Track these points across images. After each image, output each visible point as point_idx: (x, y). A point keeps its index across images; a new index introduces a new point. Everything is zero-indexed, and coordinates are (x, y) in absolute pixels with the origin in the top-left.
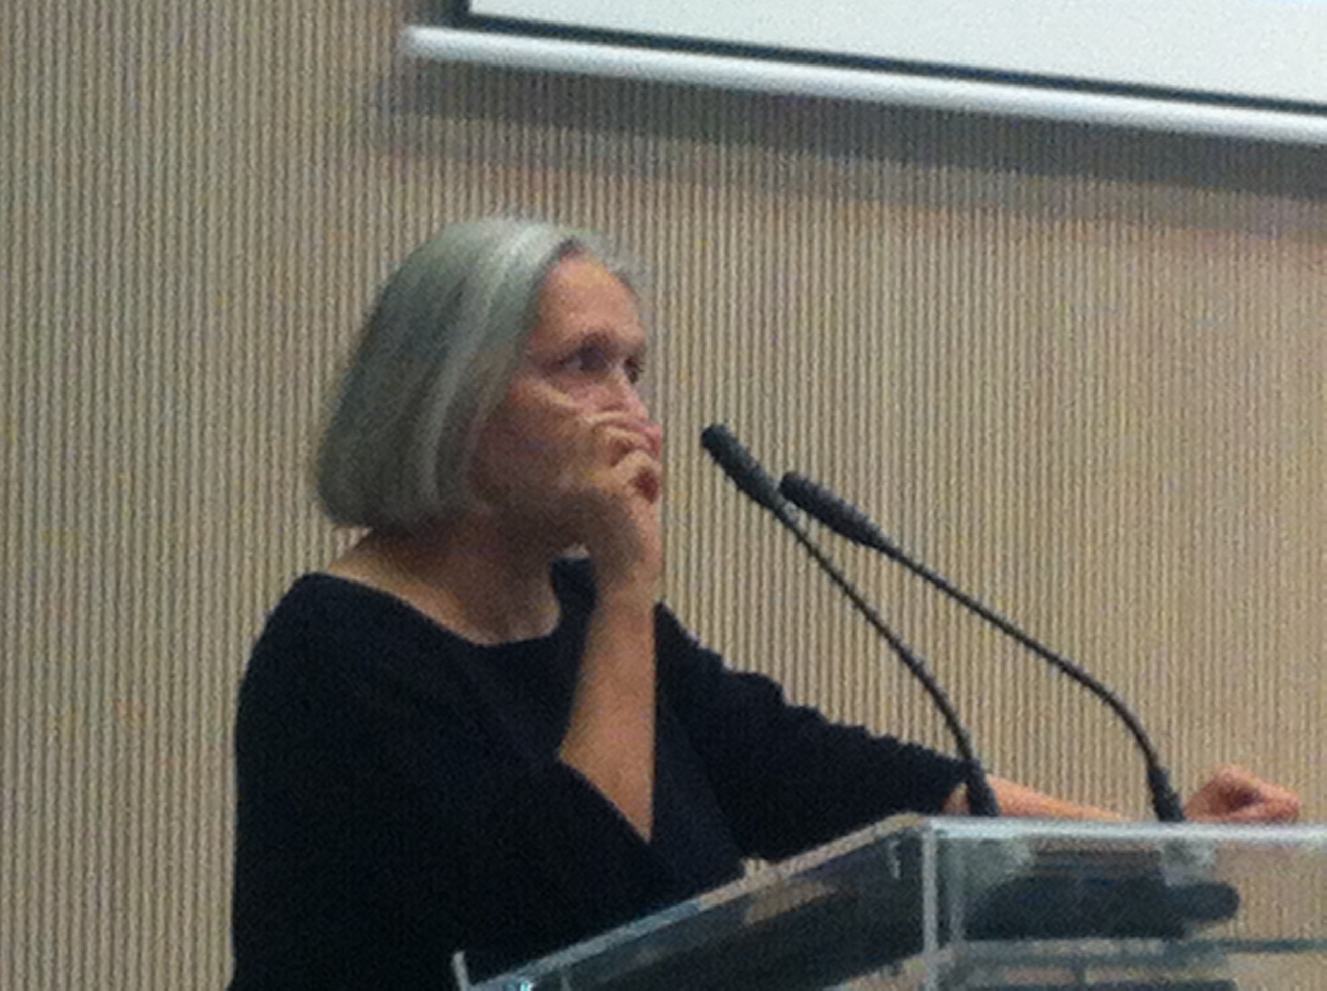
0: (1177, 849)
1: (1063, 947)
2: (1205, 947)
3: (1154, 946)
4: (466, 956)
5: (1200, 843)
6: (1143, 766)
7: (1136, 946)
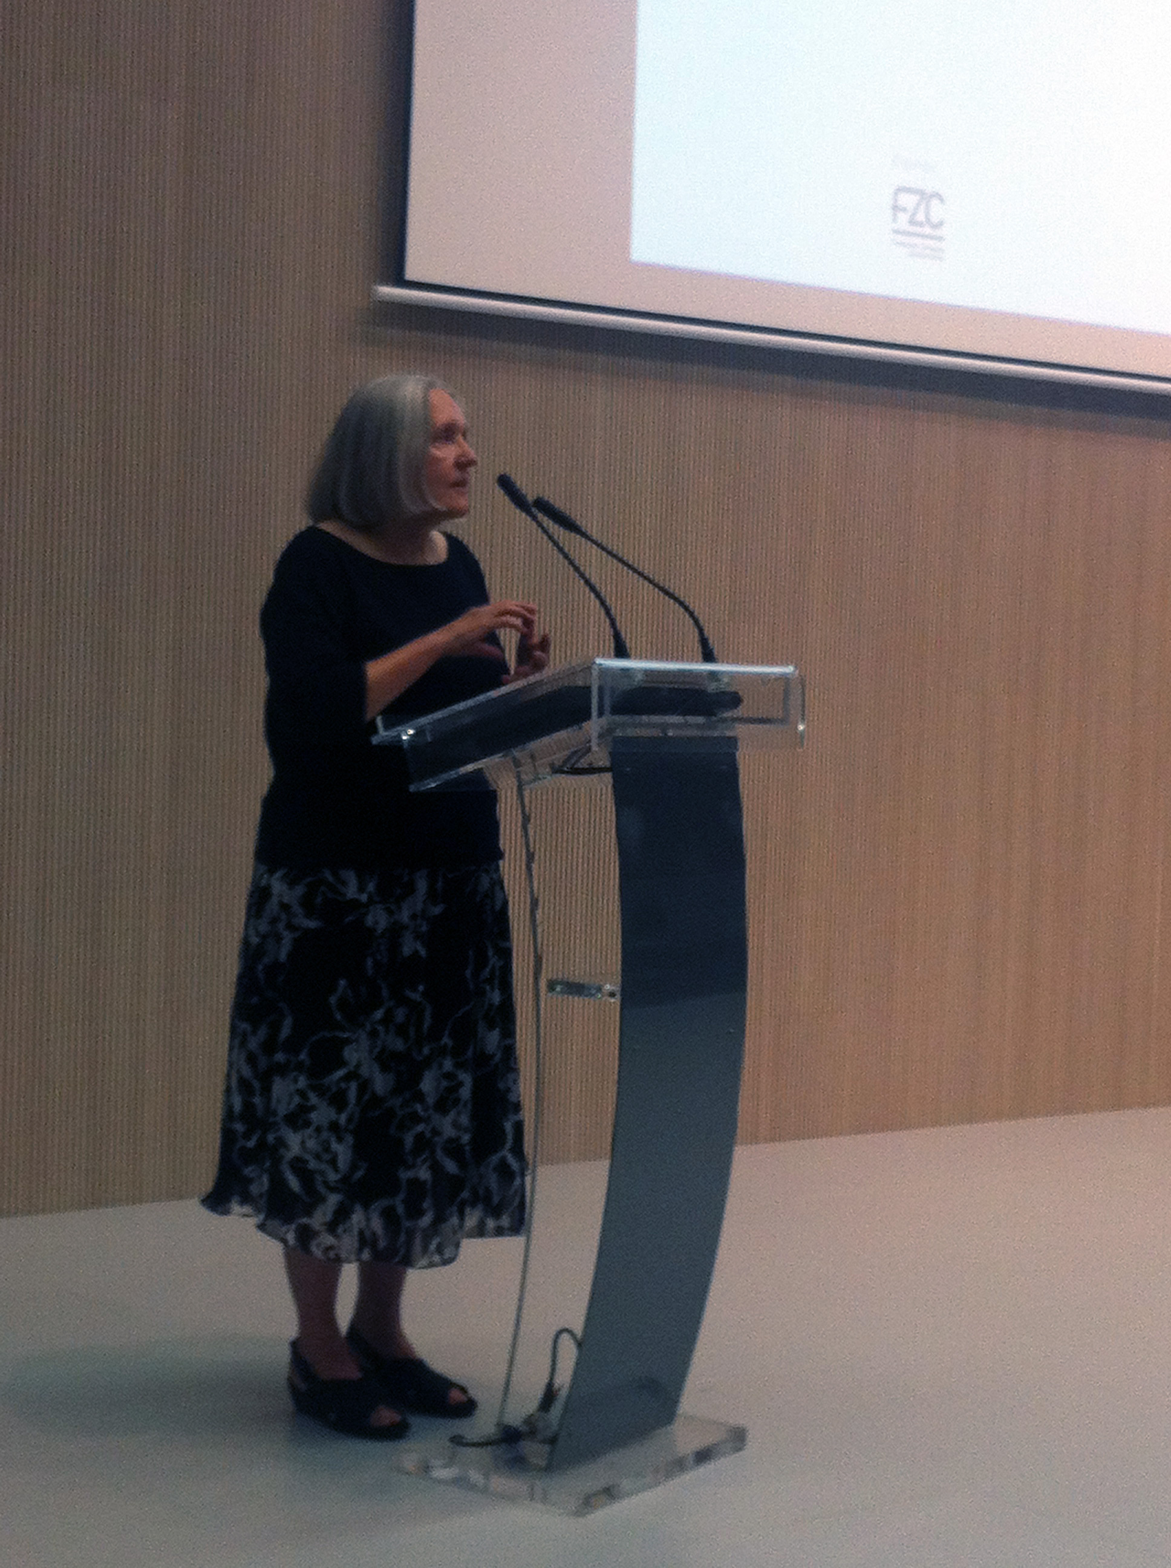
0: (713, 675)
1: (656, 719)
2: (724, 720)
3: (700, 720)
4: (382, 719)
5: (723, 673)
6: (697, 635)
7: (691, 719)
